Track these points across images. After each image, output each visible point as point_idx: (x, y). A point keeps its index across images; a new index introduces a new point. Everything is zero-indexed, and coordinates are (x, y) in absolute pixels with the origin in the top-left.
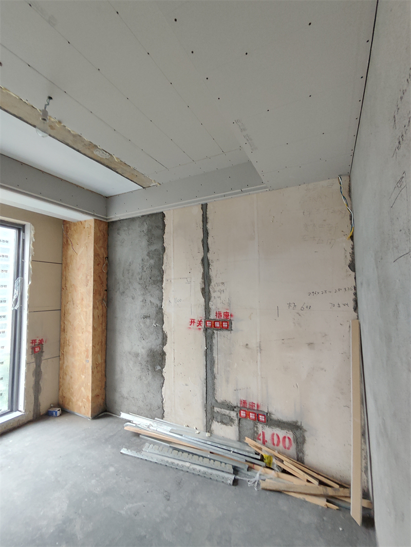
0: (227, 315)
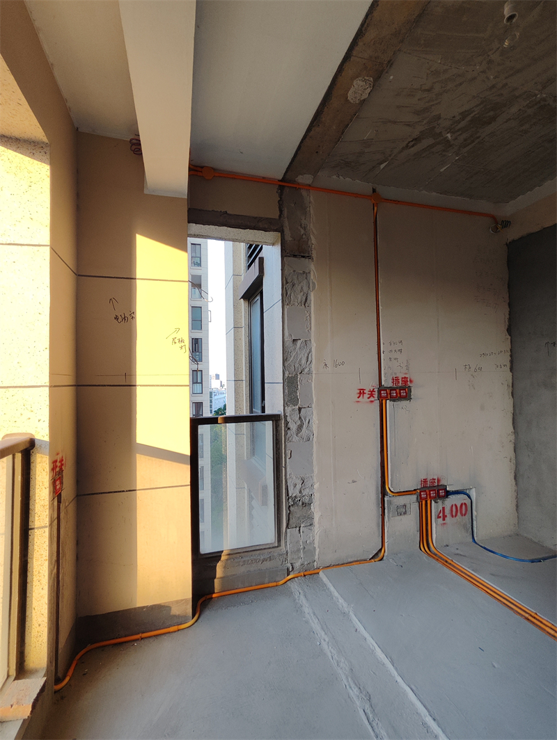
0: (405, 380)
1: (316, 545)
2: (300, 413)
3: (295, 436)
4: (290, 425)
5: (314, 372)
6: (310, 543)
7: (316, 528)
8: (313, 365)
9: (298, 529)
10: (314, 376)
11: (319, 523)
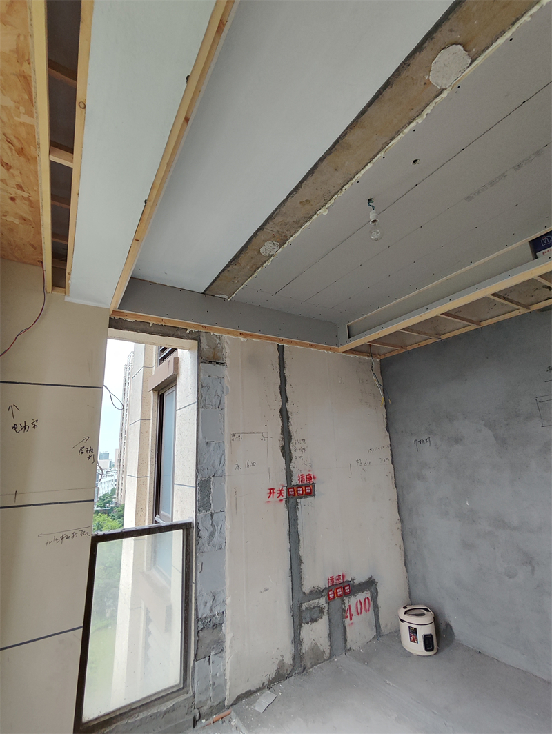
0: (309, 477)
1: (227, 677)
2: (212, 518)
3: (207, 545)
4: (202, 533)
5: (227, 474)
6: (221, 676)
7: (228, 654)
8: (226, 468)
9: (207, 659)
10: (226, 477)
11: (231, 647)
